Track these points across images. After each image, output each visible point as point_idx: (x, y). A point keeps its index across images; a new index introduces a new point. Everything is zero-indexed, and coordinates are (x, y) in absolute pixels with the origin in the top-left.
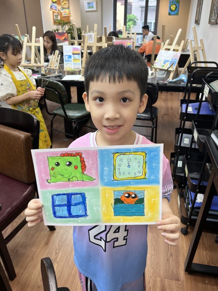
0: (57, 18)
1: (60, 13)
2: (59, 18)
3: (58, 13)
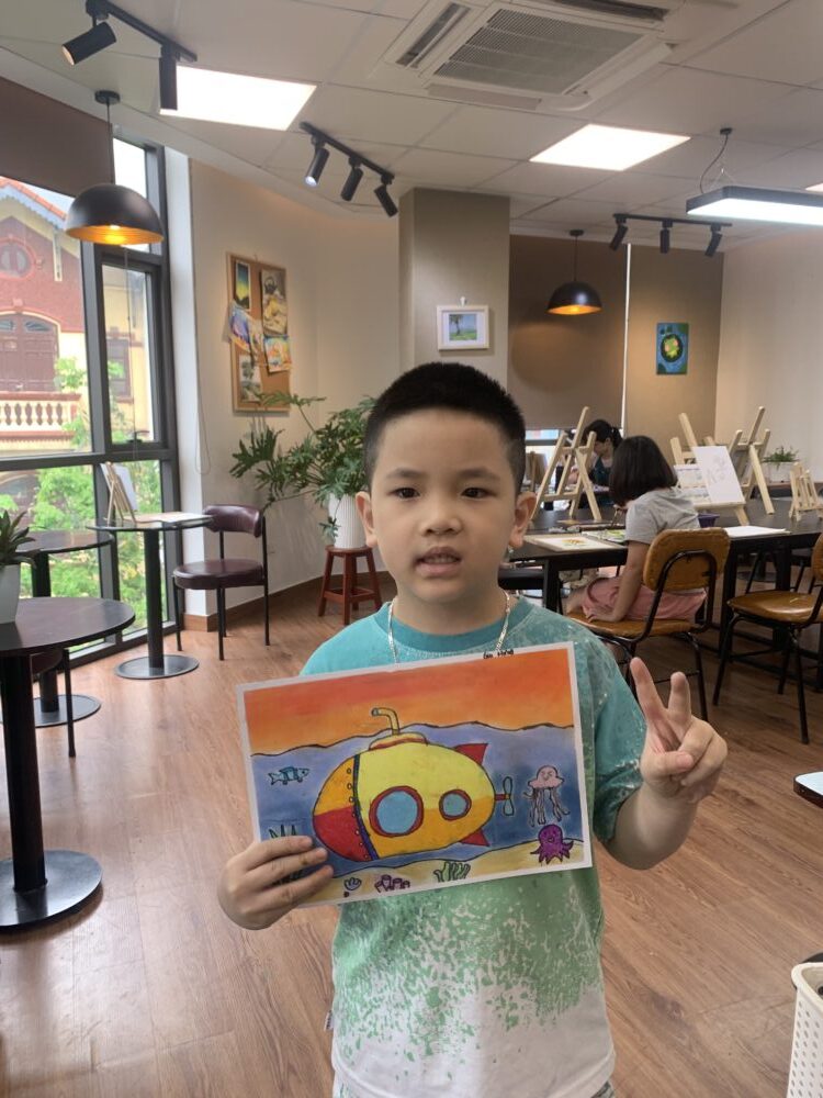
0: (248, 379)
1: (260, 356)
2: (257, 378)
3: (252, 355)
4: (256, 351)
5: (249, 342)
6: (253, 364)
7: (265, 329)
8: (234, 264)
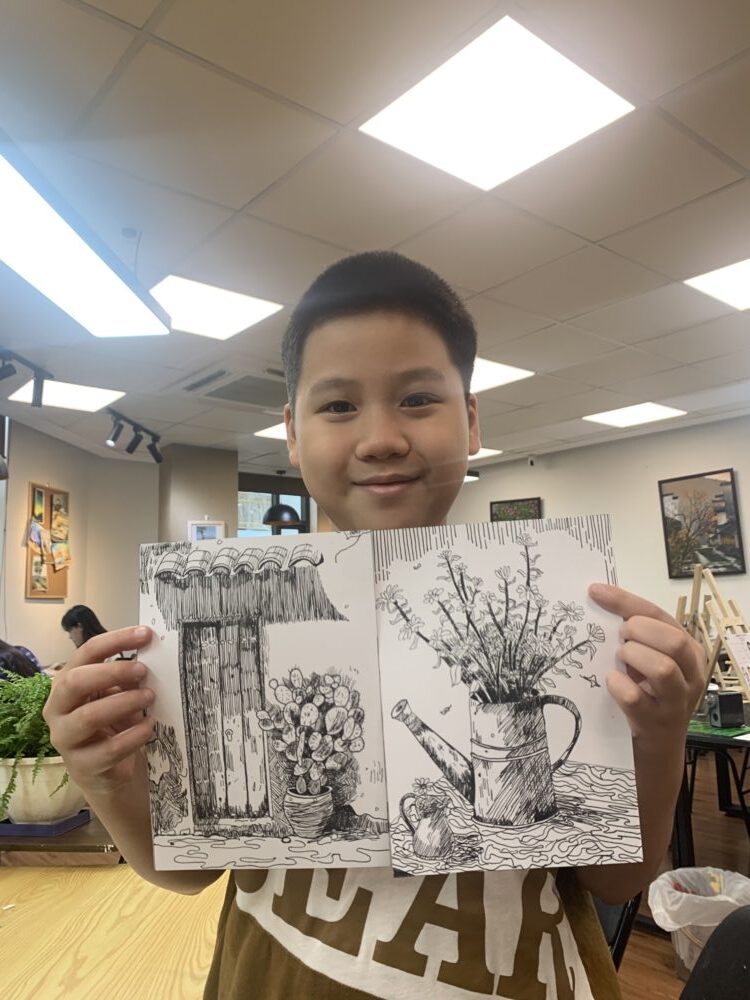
0: (38, 574)
1: (47, 556)
2: (44, 573)
3: (42, 556)
4: (45, 553)
5: (40, 546)
6: (42, 562)
7: (52, 536)
8: (34, 490)
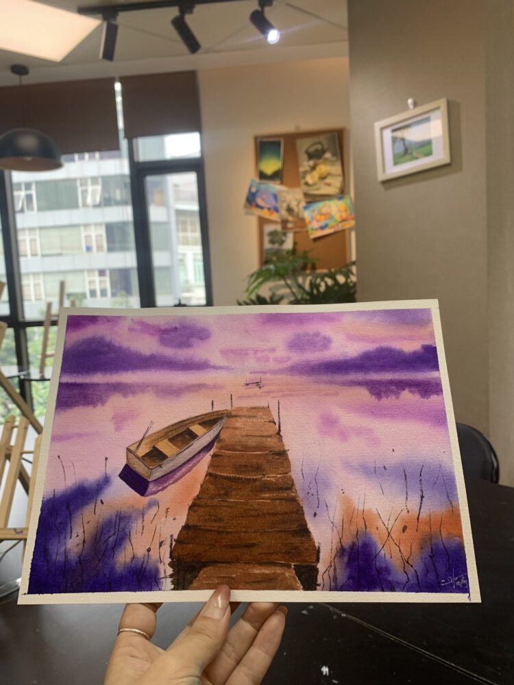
0: (276, 246)
1: (295, 223)
2: (288, 244)
3: (284, 223)
4: (290, 218)
6: (284, 231)
7: (306, 195)
8: (259, 143)
